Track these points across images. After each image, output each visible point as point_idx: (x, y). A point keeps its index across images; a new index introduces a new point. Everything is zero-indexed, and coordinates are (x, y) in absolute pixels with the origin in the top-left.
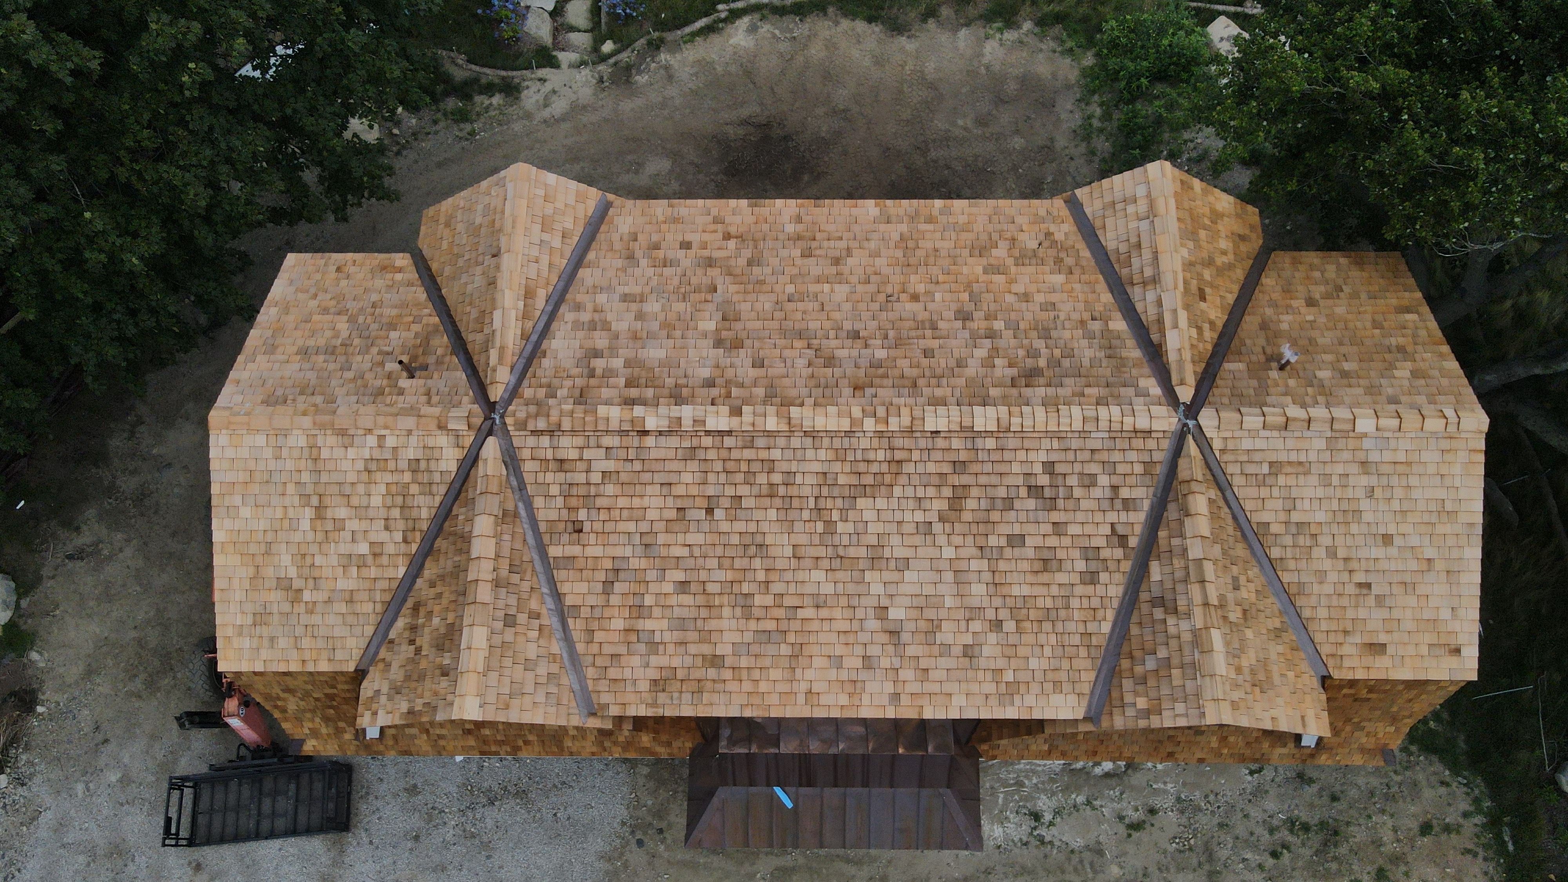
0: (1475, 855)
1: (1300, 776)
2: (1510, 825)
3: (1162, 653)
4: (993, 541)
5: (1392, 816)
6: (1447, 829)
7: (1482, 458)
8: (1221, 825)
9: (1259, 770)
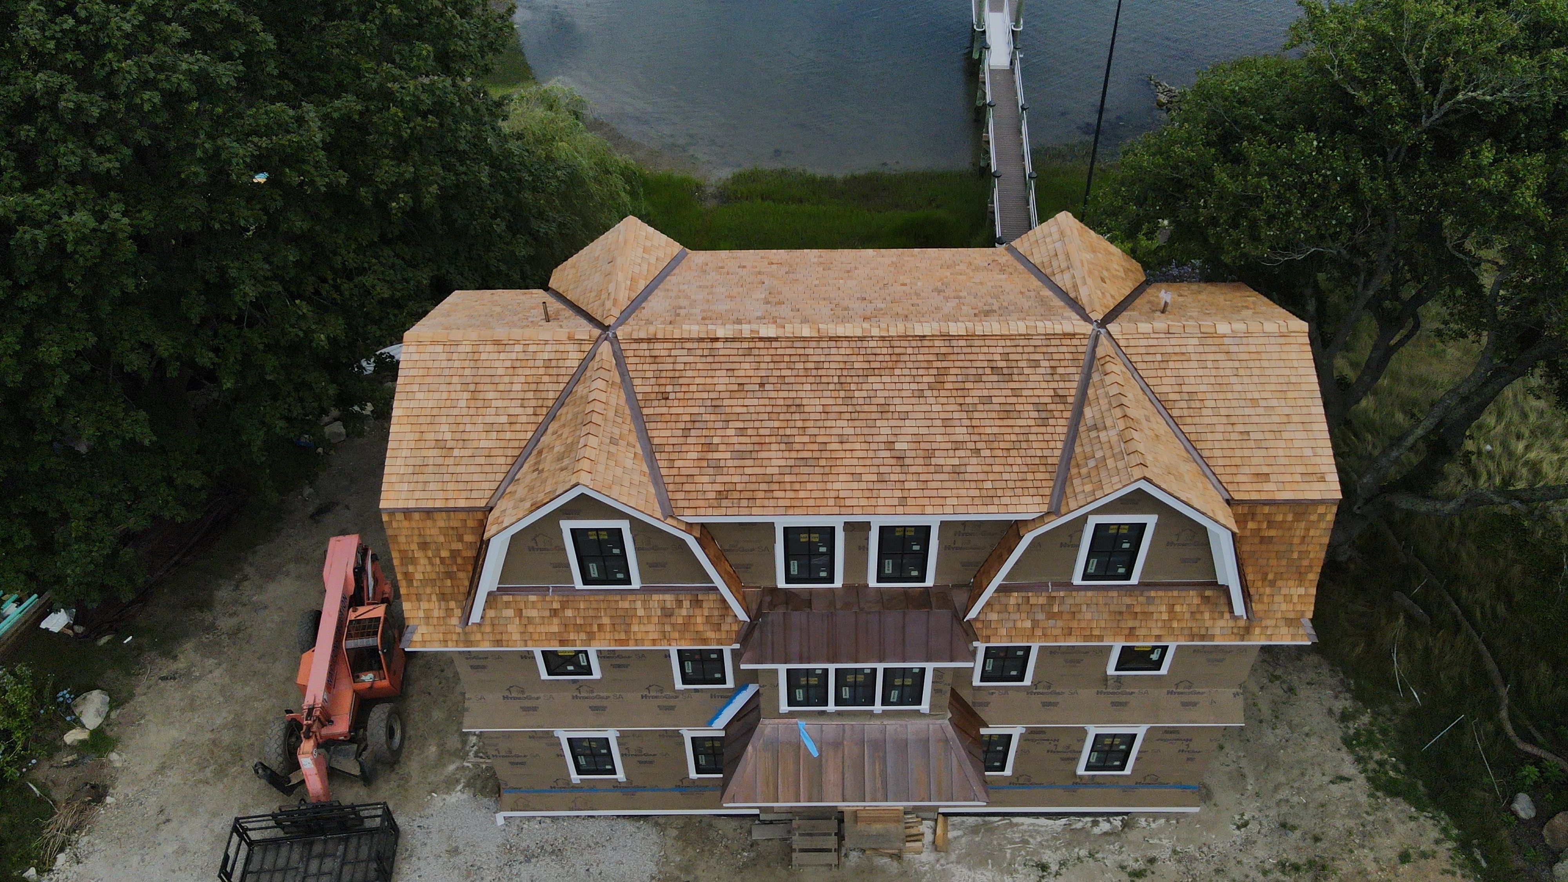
0: (1454, 874)
1: (1284, 825)
2: (1479, 846)
3: (1099, 454)
4: (968, 400)
5: (1372, 849)
6: (1424, 855)
7: (1309, 348)
8: (1217, 871)
9: (1245, 825)
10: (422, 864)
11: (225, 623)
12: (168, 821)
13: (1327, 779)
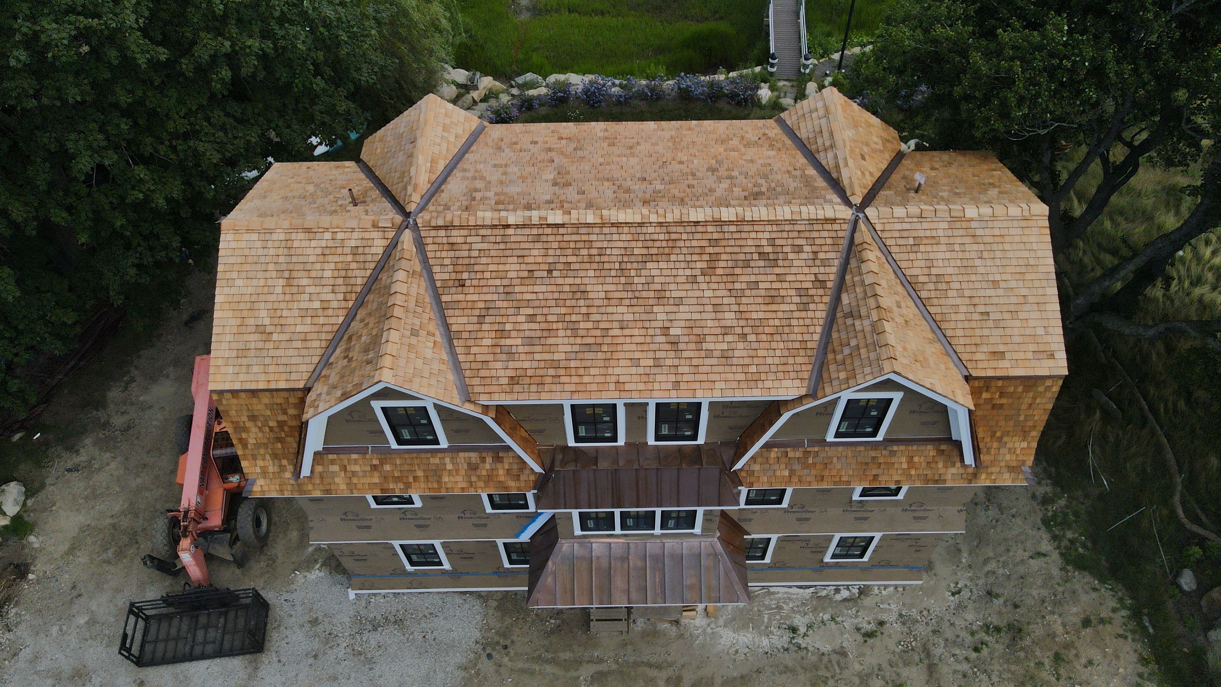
0: (1126, 638)
1: (989, 593)
2: (1148, 615)
3: (853, 343)
4: (737, 286)
5: (1060, 615)
6: (1102, 621)
7: (1048, 231)
8: (934, 632)
9: (959, 592)
10: (288, 632)
11: (118, 421)
12: (80, 595)
13: (1027, 554)
